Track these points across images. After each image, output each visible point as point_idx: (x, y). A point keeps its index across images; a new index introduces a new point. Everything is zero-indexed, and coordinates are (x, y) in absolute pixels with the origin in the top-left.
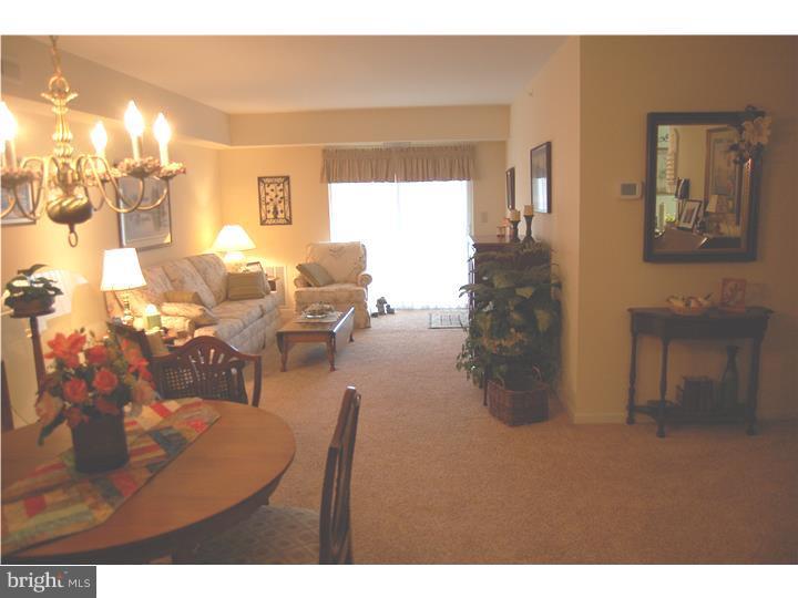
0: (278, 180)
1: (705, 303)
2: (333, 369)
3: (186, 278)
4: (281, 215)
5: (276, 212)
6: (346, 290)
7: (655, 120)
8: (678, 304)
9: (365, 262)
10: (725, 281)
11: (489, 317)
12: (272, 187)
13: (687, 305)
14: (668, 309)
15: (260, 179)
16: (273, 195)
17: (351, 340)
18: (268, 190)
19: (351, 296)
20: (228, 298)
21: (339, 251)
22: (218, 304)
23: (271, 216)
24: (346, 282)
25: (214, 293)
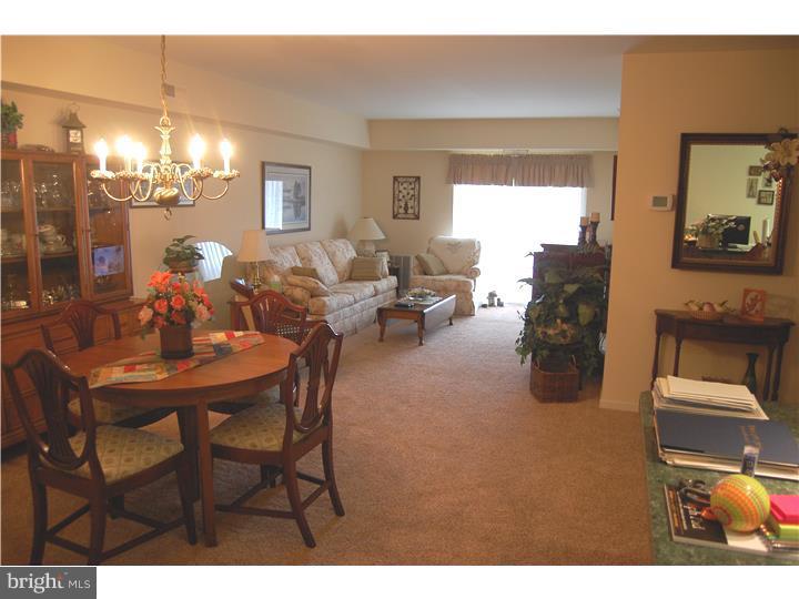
0: (411, 180)
1: (719, 309)
2: (421, 344)
3: (314, 258)
4: (410, 211)
5: (406, 209)
6: (454, 280)
7: (687, 140)
8: (695, 308)
9: (478, 257)
10: (747, 292)
11: (538, 308)
12: (405, 185)
13: (701, 309)
14: (687, 313)
15: (395, 178)
16: (405, 192)
17: (451, 324)
18: (401, 188)
19: (459, 286)
20: (350, 279)
21: (455, 246)
22: (341, 282)
23: (402, 211)
24: (459, 273)
25: (339, 273)
